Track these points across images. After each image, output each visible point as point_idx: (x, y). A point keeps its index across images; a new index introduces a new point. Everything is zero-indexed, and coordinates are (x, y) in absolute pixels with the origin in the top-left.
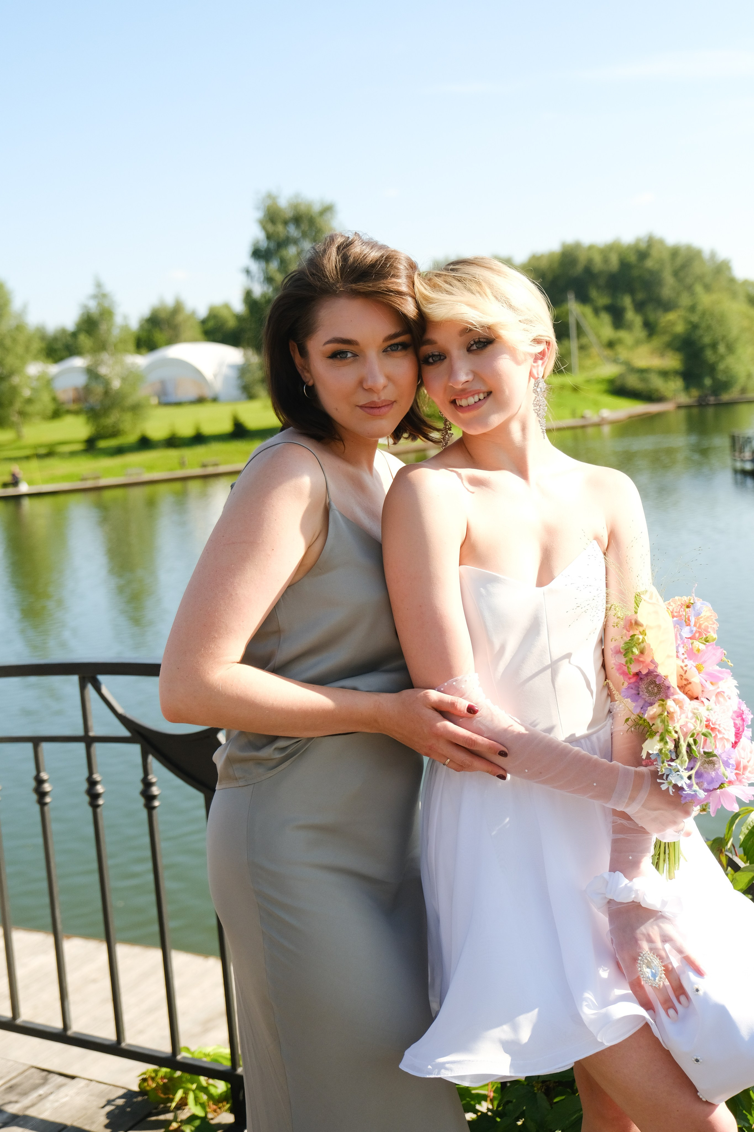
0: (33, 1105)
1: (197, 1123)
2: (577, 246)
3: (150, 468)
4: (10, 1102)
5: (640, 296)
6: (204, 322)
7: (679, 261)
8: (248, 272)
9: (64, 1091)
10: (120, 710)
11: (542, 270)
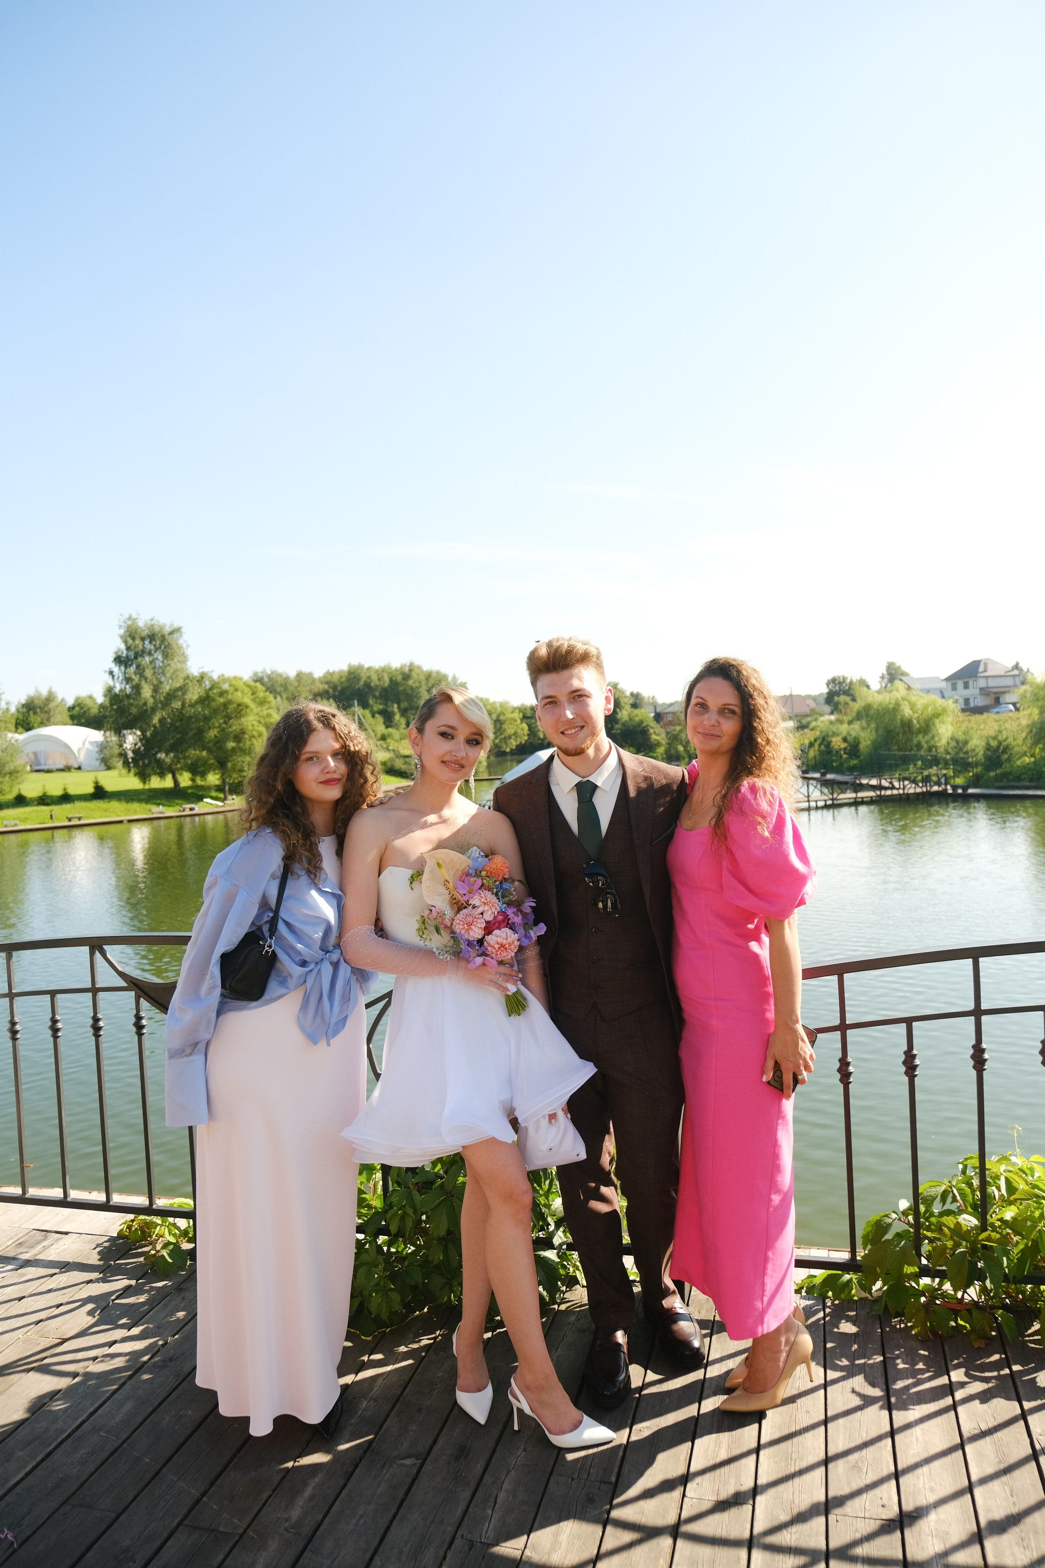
0: (40, 1253)
1: (171, 1247)
2: (360, 667)
3: (25, 820)
4: (22, 1253)
5: (404, 705)
6: (71, 709)
7: (431, 682)
8: (111, 673)
9: (61, 1242)
10: (120, 969)
11: (333, 682)
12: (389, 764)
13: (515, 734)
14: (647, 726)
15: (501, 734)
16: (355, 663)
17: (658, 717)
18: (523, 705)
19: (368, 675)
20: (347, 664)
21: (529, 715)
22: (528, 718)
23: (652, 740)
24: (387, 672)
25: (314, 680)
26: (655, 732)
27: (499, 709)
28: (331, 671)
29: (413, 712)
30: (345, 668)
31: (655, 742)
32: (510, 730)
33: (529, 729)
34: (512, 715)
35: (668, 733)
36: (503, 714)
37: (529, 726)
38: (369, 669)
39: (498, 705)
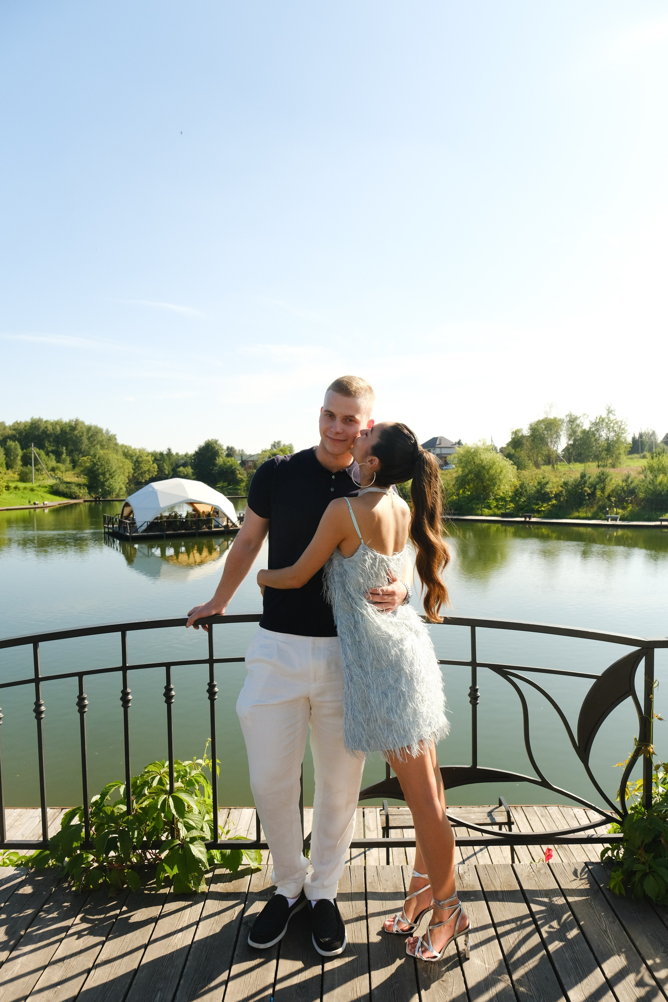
5: (71, 448)
7: (91, 433)
11: (20, 430)
12: (55, 488)
13: (149, 470)
14: (235, 468)
15: (138, 470)
16: (36, 417)
17: (243, 463)
18: (155, 451)
19: (45, 426)
20: (31, 417)
21: (158, 458)
22: (158, 460)
23: (238, 478)
24: (59, 424)
25: (5, 428)
26: (240, 473)
27: (138, 453)
28: (19, 422)
29: (77, 453)
30: (28, 420)
31: (240, 479)
32: (145, 467)
33: (158, 468)
34: (147, 458)
35: (248, 474)
36: (141, 457)
37: (158, 466)
38: (46, 422)
39: (138, 451)
